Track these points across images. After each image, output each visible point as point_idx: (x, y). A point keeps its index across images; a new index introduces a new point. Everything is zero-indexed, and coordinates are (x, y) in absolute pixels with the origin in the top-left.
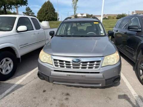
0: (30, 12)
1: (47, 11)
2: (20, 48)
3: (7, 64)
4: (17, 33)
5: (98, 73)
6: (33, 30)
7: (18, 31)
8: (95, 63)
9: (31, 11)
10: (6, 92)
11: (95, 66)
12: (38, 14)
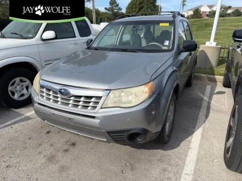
0: (115, 6)
1: (142, 3)
2: (45, 65)
3: (22, 86)
4: (43, 42)
5: (94, 117)
6: (75, 37)
7: (43, 39)
8: (93, 100)
9: (118, 5)
10: (6, 124)
11: (91, 104)
12: (126, 9)
